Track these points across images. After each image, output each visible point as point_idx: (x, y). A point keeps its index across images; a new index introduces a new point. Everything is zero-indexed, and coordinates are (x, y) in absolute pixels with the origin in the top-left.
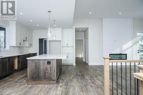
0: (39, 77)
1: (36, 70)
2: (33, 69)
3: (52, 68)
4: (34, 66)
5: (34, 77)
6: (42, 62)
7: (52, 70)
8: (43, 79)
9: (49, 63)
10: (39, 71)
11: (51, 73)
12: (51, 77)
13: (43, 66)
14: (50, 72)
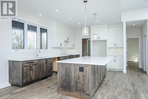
0: (70, 87)
1: (67, 77)
2: (63, 75)
3: (85, 77)
4: (64, 72)
5: (64, 85)
6: (73, 67)
7: (85, 80)
8: (74, 90)
9: (82, 69)
10: (69, 79)
11: (84, 84)
12: (84, 89)
13: (74, 74)
14: (82, 82)
